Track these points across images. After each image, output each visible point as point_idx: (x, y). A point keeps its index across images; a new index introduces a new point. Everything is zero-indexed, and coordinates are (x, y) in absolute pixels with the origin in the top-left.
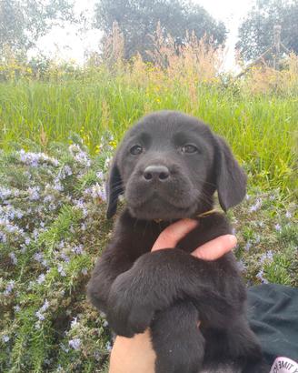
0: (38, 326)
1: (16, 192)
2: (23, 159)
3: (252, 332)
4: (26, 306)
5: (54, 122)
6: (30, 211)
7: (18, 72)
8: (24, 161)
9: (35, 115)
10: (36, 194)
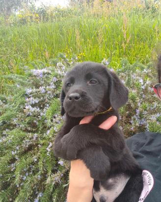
0: (48, 154)
1: (35, 90)
2: (35, 74)
3: (133, 158)
4: (43, 145)
5: (53, 44)
6: (42, 98)
7: (31, 17)
8: (36, 75)
9: (43, 41)
10: (44, 90)
